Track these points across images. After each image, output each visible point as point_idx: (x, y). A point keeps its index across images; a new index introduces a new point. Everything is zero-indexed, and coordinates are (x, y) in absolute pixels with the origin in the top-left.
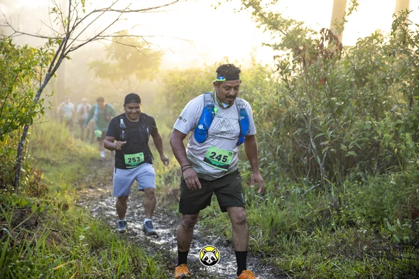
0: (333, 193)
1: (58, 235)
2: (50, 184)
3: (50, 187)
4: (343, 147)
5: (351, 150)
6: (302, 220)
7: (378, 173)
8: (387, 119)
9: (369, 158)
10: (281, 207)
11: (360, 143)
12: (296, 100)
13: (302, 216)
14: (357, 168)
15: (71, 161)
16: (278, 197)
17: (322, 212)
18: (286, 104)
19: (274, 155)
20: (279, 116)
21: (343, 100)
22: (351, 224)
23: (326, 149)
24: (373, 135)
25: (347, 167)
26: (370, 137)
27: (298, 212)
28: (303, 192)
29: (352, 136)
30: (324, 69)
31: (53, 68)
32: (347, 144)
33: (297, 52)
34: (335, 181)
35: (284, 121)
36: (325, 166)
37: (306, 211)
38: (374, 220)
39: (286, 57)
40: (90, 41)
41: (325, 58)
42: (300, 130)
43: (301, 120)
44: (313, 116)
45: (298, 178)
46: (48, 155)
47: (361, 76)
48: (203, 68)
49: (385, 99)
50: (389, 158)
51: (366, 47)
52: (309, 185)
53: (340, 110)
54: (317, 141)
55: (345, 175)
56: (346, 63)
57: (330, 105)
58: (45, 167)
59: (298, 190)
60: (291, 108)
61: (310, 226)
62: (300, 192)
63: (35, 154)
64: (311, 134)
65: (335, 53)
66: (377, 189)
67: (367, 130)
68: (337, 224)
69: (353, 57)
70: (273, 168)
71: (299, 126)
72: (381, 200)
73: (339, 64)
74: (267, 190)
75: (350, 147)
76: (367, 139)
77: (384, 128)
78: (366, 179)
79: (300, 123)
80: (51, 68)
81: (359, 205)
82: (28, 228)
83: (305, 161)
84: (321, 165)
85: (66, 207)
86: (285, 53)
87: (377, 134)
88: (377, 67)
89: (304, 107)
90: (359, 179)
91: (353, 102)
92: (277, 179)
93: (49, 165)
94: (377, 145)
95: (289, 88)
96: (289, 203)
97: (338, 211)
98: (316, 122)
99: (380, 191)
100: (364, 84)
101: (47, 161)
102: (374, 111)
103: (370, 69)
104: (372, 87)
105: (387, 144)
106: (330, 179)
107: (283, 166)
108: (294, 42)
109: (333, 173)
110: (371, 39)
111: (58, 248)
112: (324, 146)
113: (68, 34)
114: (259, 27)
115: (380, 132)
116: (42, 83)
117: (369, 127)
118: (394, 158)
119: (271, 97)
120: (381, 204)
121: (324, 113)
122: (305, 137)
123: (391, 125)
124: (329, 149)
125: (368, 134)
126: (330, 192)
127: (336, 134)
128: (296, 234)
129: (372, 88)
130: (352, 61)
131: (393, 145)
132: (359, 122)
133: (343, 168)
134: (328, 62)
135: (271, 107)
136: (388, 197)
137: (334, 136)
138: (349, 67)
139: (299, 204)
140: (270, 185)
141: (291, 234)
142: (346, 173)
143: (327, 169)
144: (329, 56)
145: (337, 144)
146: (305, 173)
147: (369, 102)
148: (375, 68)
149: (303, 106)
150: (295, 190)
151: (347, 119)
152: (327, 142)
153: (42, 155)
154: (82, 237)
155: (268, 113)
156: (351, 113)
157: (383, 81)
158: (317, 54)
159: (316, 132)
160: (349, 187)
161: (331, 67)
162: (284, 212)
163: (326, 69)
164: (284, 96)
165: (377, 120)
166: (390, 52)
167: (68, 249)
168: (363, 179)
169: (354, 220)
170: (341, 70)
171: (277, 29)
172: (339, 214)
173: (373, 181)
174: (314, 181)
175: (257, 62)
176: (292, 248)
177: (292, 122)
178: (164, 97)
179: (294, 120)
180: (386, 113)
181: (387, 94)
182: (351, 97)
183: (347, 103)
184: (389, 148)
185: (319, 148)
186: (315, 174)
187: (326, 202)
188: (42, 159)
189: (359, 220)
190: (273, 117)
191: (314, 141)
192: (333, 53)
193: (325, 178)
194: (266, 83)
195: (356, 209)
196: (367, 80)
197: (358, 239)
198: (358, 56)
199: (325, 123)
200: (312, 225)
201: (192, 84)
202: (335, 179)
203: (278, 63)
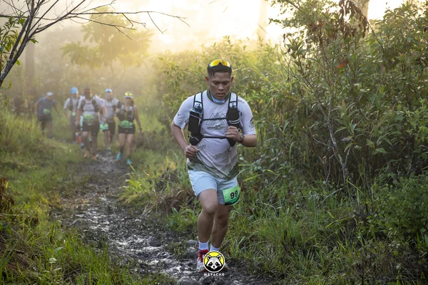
0: (358, 199)
1: (24, 258)
4: (370, 143)
5: (380, 147)
6: (321, 232)
8: (423, 108)
9: (402, 156)
11: (390, 137)
12: (312, 88)
13: (321, 228)
14: (388, 168)
16: (291, 205)
17: (345, 222)
19: (287, 154)
20: (292, 107)
21: (369, 86)
22: (381, 236)
23: (350, 145)
25: (375, 167)
26: (402, 130)
27: (316, 223)
28: (322, 198)
29: (380, 131)
31: (16, 53)
32: (374, 139)
33: (312, 28)
34: (360, 184)
35: (298, 113)
36: (348, 166)
37: (325, 221)
38: (409, 231)
39: (299, 35)
40: (60, 19)
41: (346, 35)
42: (317, 123)
43: (319, 112)
44: (333, 106)
45: (316, 182)
46: (14, 159)
47: (389, 56)
48: (200, 51)
49: (421, 85)
50: (425, 155)
51: (396, 20)
52: (330, 190)
54: (338, 137)
55: (373, 177)
56: (372, 41)
58: (12, 173)
59: (316, 196)
60: (306, 97)
61: (331, 239)
62: (318, 198)
64: (330, 127)
66: (412, 194)
67: (398, 121)
68: (364, 236)
69: (380, 34)
70: (286, 170)
71: (317, 119)
73: (363, 42)
74: (279, 197)
75: (379, 143)
76: (399, 133)
77: (419, 118)
78: (398, 181)
79: (318, 114)
80: (13, 54)
81: (390, 214)
83: (323, 161)
84: (343, 165)
85: (36, 222)
88: (410, 45)
89: (322, 95)
90: (390, 181)
92: (290, 183)
93: (16, 171)
95: (303, 73)
96: (306, 213)
97: (365, 220)
98: (336, 113)
100: (393, 66)
101: (14, 167)
102: (406, 99)
103: (401, 47)
105: (423, 138)
106: (354, 183)
107: (297, 167)
109: (358, 174)
110: (402, 11)
111: (23, 274)
112: (347, 143)
113: (33, 12)
115: (413, 124)
116: (3, 72)
117: (402, 119)
119: (282, 84)
120: (416, 212)
121: (346, 102)
122: (324, 131)
124: (354, 145)
125: (400, 126)
126: (354, 198)
127: (361, 127)
129: (403, 71)
130: (379, 38)
132: (388, 113)
133: (371, 168)
134: (349, 40)
135: (282, 96)
137: (359, 130)
138: (375, 45)
139: (318, 212)
140: (283, 191)
141: (308, 249)
142: (374, 174)
143: (350, 171)
145: (361, 139)
146: (324, 174)
147: (401, 87)
150: (312, 195)
151: (375, 109)
152: (349, 138)
154: (54, 260)
155: (278, 104)
156: (379, 102)
157: (418, 62)
158: (337, 31)
159: (336, 125)
160: (377, 191)
161: (353, 46)
162: (300, 223)
163: (347, 49)
164: (298, 83)
166: (425, 26)
168: (395, 182)
169: (385, 231)
170: (366, 50)
172: (366, 224)
173: (407, 184)
174: (336, 184)
175: (264, 43)
176: (309, 267)
177: (307, 114)
179: (310, 111)
181: (421, 78)
182: (377, 82)
183: (374, 90)
184: (427, 143)
185: (341, 145)
186: (336, 177)
187: (350, 210)
188: (9, 165)
189: (391, 232)
190: (285, 108)
191: (334, 136)
192: (355, 29)
193: (348, 181)
194: (276, 67)
195: (387, 218)
196: (397, 61)
197: (389, 255)
198: (386, 32)
199: (348, 114)
200: (334, 238)
201: (186, 70)
202: (361, 182)
203: (289, 43)
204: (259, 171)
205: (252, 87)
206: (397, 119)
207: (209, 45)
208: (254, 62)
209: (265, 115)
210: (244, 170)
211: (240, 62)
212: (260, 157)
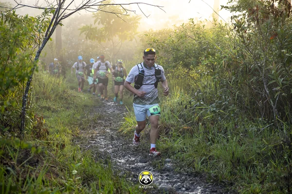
0: (285, 131)
1: (57, 170)
2: (51, 127)
6: (259, 154)
10: (240, 143)
12: (252, 53)
13: (259, 151)
16: (237, 134)
17: (276, 147)
19: (234, 99)
20: (237, 67)
23: (278, 93)
27: (254, 147)
28: (259, 130)
31: (49, 33)
34: (286, 120)
35: (242, 71)
36: (277, 108)
37: (261, 146)
39: (242, 17)
41: (276, 16)
42: (255, 78)
43: (256, 70)
44: (266, 66)
45: (254, 119)
46: (49, 104)
48: (173, 29)
52: (265, 124)
53: (290, 60)
54: (270, 87)
58: (47, 114)
59: (255, 128)
60: (247, 60)
61: (265, 158)
62: (256, 130)
64: (265, 81)
70: (233, 110)
71: (255, 75)
73: (288, 21)
74: (229, 129)
79: (255, 72)
80: (47, 33)
83: (260, 104)
84: (274, 107)
85: (63, 146)
92: (236, 121)
93: (50, 112)
95: (245, 43)
96: (247, 141)
97: (290, 145)
98: (269, 71)
106: (282, 119)
107: (241, 108)
108: (248, 4)
109: (285, 113)
112: (277, 91)
113: (61, 5)
119: (230, 51)
121: (276, 63)
122: (260, 83)
124: (281, 94)
126: (282, 130)
127: (287, 81)
134: (278, 19)
135: (230, 59)
137: (285, 82)
139: (255, 140)
140: (231, 125)
141: (249, 165)
143: (279, 111)
145: (287, 89)
146: (260, 113)
149: (257, 58)
150: (252, 128)
152: (278, 88)
154: (75, 172)
155: (228, 65)
158: (269, 13)
159: (269, 79)
161: (281, 24)
162: (243, 147)
163: (277, 26)
164: (241, 50)
172: (291, 148)
174: (269, 120)
175: (217, 23)
176: (250, 178)
177: (248, 72)
179: (250, 70)
185: (272, 93)
186: (269, 115)
187: (279, 138)
188: (45, 107)
190: (232, 68)
191: (268, 87)
192: (282, 12)
193: (277, 118)
194: (226, 39)
199: (277, 71)
200: (267, 158)
201: (164, 42)
203: (235, 22)
204: (214, 112)
205: (209, 54)
207: (179, 25)
208: (211, 36)
209: (218, 73)
210: (203, 111)
211: (201, 36)
212: (215, 102)
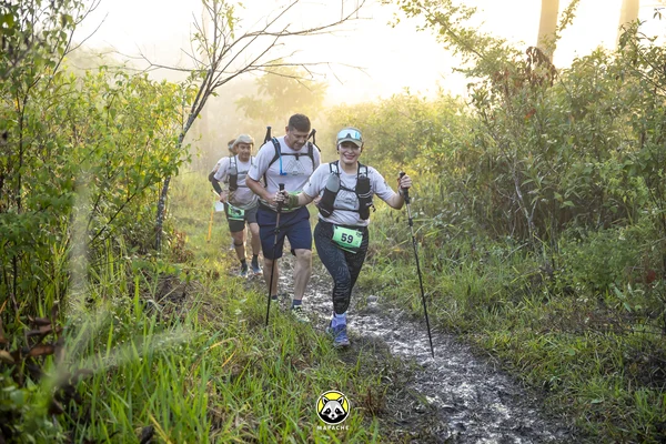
0: (544, 254)
1: (210, 309)
2: (195, 249)
3: (195, 253)
4: (558, 196)
5: (567, 200)
6: (506, 288)
7: (601, 228)
8: (613, 159)
9: (590, 210)
10: (479, 272)
11: (578, 190)
12: (496, 139)
13: (506, 283)
14: (575, 222)
15: (218, 221)
16: (474, 260)
17: (531, 277)
18: (484, 145)
19: (470, 208)
20: (475, 160)
21: (556, 137)
22: (569, 292)
23: (536, 199)
24: (595, 180)
25: (562, 222)
26: (591, 183)
27: (501, 278)
28: (506, 253)
29: (568, 182)
30: (532, 98)
31: (197, 107)
32: (562, 192)
33: (497, 78)
34: (547, 239)
35: (482, 166)
36: (534, 221)
37: (510, 276)
38: (597, 286)
39: (481, 85)
40: (241, 72)
41: (533, 84)
42: (502, 176)
43: (503, 164)
44: (518, 158)
45: (500, 237)
46: (191, 214)
47: (579, 106)
48: (377, 102)
49: (610, 135)
50: (615, 208)
51: (584, 69)
52: (514, 245)
53: (552, 150)
54: (524, 190)
55: (559, 231)
56: (559, 90)
57: (540, 143)
58: (188, 229)
59: (500, 251)
60: (489, 149)
61: (516, 295)
62: (502, 253)
63: (176, 213)
64: (516, 180)
65: (546, 78)
66: (600, 248)
67: (587, 174)
68: (551, 292)
69: (569, 83)
70: (469, 225)
71: (500, 172)
72: (606, 262)
73: (550, 92)
74: (462, 252)
75: (566, 196)
76: (588, 185)
77: (609, 170)
78: (587, 236)
79: (502, 167)
80: (194, 107)
81: (577, 269)
82: (173, 300)
83: (508, 215)
84: (530, 219)
85: (217, 275)
86: (481, 80)
87: (600, 179)
88: (600, 94)
89: (507, 147)
90: (578, 236)
91: (569, 139)
92: (473, 239)
93: (193, 226)
94: (600, 193)
95: (487, 123)
96: (489, 268)
97: (552, 276)
98: (522, 165)
99: (605, 250)
100: (582, 116)
101: (191, 222)
102: (596, 151)
103: (591, 97)
104: (593, 120)
105: (613, 191)
106: (540, 237)
107: (480, 222)
108: (492, 66)
109: (544, 229)
110: (591, 59)
111: (211, 324)
112: (533, 196)
113: (215, 65)
114: (447, 48)
115: (603, 176)
116: (185, 126)
117: (590, 171)
118: (621, 208)
119: (466, 136)
120: (605, 266)
121: (533, 154)
122: (509, 185)
123: (619, 167)
124: (539, 200)
125: (588, 179)
126: (541, 253)
127: (548, 180)
128: (499, 306)
129: (592, 122)
130: (568, 87)
131: (621, 192)
132: (577, 165)
133: (557, 223)
134: (536, 89)
135: (466, 149)
136: (616, 256)
137: (545, 182)
138: (563, 95)
139: (502, 268)
140: (466, 246)
141: (493, 305)
142: (560, 228)
143: (536, 225)
144: (537, 83)
145: (549, 192)
146: (508, 228)
147: (590, 139)
148: (597, 96)
149: (505, 146)
150: (496, 250)
151: (563, 160)
152: (536, 191)
153: (184, 214)
154: (238, 311)
155: (461, 157)
156: (567, 154)
157: (607, 112)
158: (523, 80)
159: (522, 177)
160: (565, 246)
161: (541, 96)
162: (484, 278)
163: (534, 99)
164: (481, 135)
165: (599, 161)
166: (617, 74)
167: (223, 325)
168: (583, 236)
169: (572, 286)
170: (553, 99)
171: (471, 50)
172: (553, 280)
173: (596, 238)
174: (521, 239)
175: (445, 93)
176: (494, 322)
177: (492, 167)
178: (329, 140)
179: (494, 164)
180: (612, 152)
181: (611, 128)
182: (565, 133)
183: (561, 141)
184: (616, 196)
185: (527, 198)
186: (522, 232)
187: (536, 265)
188: (185, 219)
189: (578, 286)
190: (467, 161)
191: (521, 189)
192: (543, 79)
193: (534, 235)
194: (458, 117)
195: (575, 273)
196: (586, 111)
197: (577, 310)
198: (575, 80)
199: (534, 166)
200: (519, 294)
201: (365, 122)
202: (547, 236)
203: (473, 93)
204: (440, 226)
205: (433, 139)
206: (585, 171)
208: (436, 113)
209: (446, 168)
210: (424, 225)
211: (420, 113)
212: (440, 212)
